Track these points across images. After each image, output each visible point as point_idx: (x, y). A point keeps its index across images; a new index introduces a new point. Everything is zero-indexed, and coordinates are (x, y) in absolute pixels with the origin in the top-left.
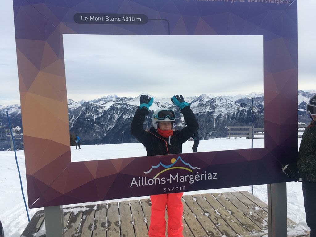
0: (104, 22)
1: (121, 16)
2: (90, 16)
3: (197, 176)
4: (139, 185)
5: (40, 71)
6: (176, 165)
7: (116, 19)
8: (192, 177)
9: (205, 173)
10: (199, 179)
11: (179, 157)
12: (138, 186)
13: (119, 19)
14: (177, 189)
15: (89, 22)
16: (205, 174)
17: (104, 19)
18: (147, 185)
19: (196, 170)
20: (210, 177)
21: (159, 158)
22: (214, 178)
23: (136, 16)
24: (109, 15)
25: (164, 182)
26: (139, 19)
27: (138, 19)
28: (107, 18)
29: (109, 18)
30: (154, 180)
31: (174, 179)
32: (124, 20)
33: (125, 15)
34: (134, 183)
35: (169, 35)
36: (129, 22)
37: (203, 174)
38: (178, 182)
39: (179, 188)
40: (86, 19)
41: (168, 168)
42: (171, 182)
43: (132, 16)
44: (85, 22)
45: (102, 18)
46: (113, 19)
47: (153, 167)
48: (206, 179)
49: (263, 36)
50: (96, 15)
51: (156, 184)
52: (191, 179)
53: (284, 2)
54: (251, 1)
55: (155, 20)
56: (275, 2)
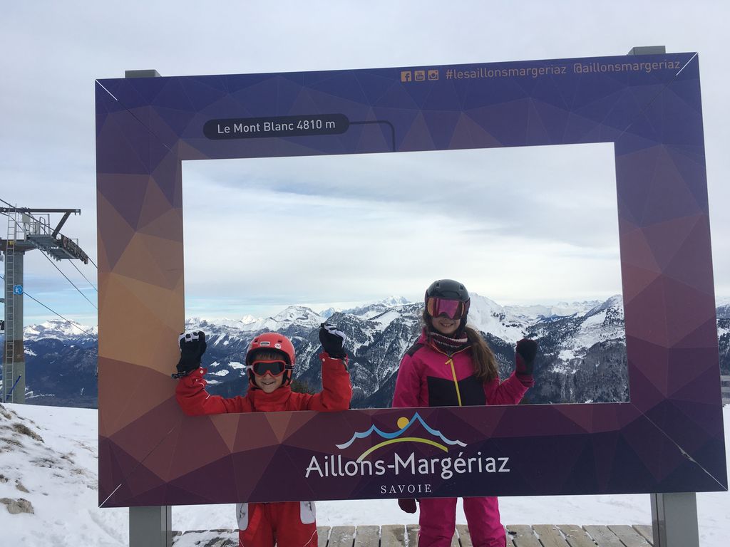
0: (262, 134)
1: (294, 120)
2: (235, 126)
3: (459, 462)
4: (324, 473)
5: (136, 233)
6: (408, 433)
7: (285, 126)
8: (446, 464)
9: (479, 456)
10: (464, 471)
11: (417, 416)
12: (322, 475)
13: (291, 127)
14: (411, 489)
15: (232, 135)
16: (480, 459)
17: (262, 128)
18: (343, 475)
19: (458, 448)
20: (491, 468)
21: (371, 415)
22: (501, 470)
23: (325, 118)
24: (270, 120)
25: (381, 471)
26: (331, 124)
27: (328, 124)
28: (267, 126)
29: (271, 126)
30: (359, 465)
31: (405, 465)
32: (301, 128)
33: (303, 118)
34: (314, 469)
35: (394, 151)
36: (312, 132)
37: (475, 459)
38: (413, 472)
39: (417, 489)
40: (227, 130)
41: (391, 439)
42: (397, 473)
43: (316, 118)
44: (225, 136)
45: (258, 126)
46: (279, 128)
47: (357, 435)
48: (480, 471)
49: (613, 144)
50: (247, 122)
51: (362, 474)
53: (663, 66)
54: (579, 70)
55: (364, 123)
56: (639, 67)
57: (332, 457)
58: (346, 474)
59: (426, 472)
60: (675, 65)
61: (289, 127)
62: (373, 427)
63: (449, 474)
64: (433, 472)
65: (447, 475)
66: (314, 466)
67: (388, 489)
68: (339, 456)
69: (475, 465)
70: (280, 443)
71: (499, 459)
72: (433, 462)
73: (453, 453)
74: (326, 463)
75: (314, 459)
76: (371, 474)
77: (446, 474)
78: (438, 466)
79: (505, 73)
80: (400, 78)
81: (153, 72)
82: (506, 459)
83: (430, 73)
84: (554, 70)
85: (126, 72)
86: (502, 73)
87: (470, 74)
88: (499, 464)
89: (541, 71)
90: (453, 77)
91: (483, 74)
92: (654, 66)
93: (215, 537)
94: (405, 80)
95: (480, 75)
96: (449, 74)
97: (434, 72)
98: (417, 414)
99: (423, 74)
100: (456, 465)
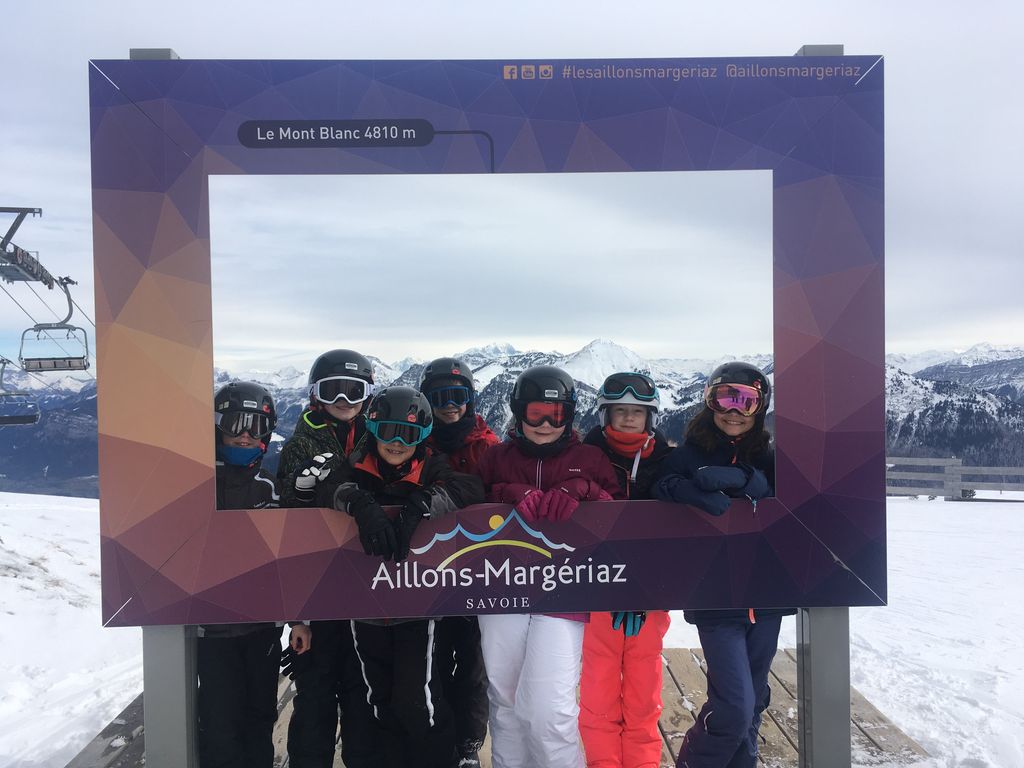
0: (317, 143)
1: (361, 125)
2: (281, 129)
3: (565, 570)
5: (147, 271)
6: (503, 534)
7: (348, 133)
8: (549, 572)
9: (590, 563)
10: (571, 581)
12: (392, 587)
13: (357, 134)
14: (505, 603)
15: (277, 143)
16: (590, 567)
17: (317, 134)
18: (419, 586)
19: (564, 553)
20: (603, 577)
22: (616, 580)
23: (403, 124)
24: (328, 124)
25: (467, 581)
26: (409, 132)
27: (407, 133)
28: (325, 133)
29: (329, 133)
30: (440, 574)
31: (497, 574)
32: (370, 136)
33: (373, 123)
34: (382, 579)
35: (493, 172)
36: (383, 142)
37: (584, 567)
38: (508, 583)
39: (512, 602)
40: (270, 135)
41: (481, 542)
42: (487, 583)
43: (389, 124)
44: (267, 144)
45: (312, 131)
46: (340, 135)
47: (438, 537)
48: (591, 581)
49: (771, 171)
50: (297, 125)
51: (444, 585)
52: (547, 578)
53: (839, 72)
54: (733, 73)
55: (453, 132)
56: (809, 71)
58: (422, 584)
59: (524, 582)
60: (854, 71)
61: (354, 134)
62: (459, 527)
64: (532, 582)
65: (549, 586)
66: (383, 575)
67: (476, 604)
68: (415, 564)
69: (584, 573)
70: (340, 545)
71: (614, 566)
72: (532, 570)
73: (558, 559)
74: (399, 572)
75: (383, 566)
76: (454, 584)
78: (538, 575)
79: (639, 74)
80: (502, 73)
81: (168, 51)
82: (623, 567)
83: (542, 68)
84: (701, 72)
85: (131, 50)
86: (635, 74)
87: (593, 72)
88: (613, 573)
89: (685, 73)
90: (571, 75)
91: (611, 74)
92: (828, 71)
94: (509, 78)
95: (606, 74)
96: (566, 72)
97: (547, 67)
98: (514, 511)
99: (533, 70)
100: (561, 574)
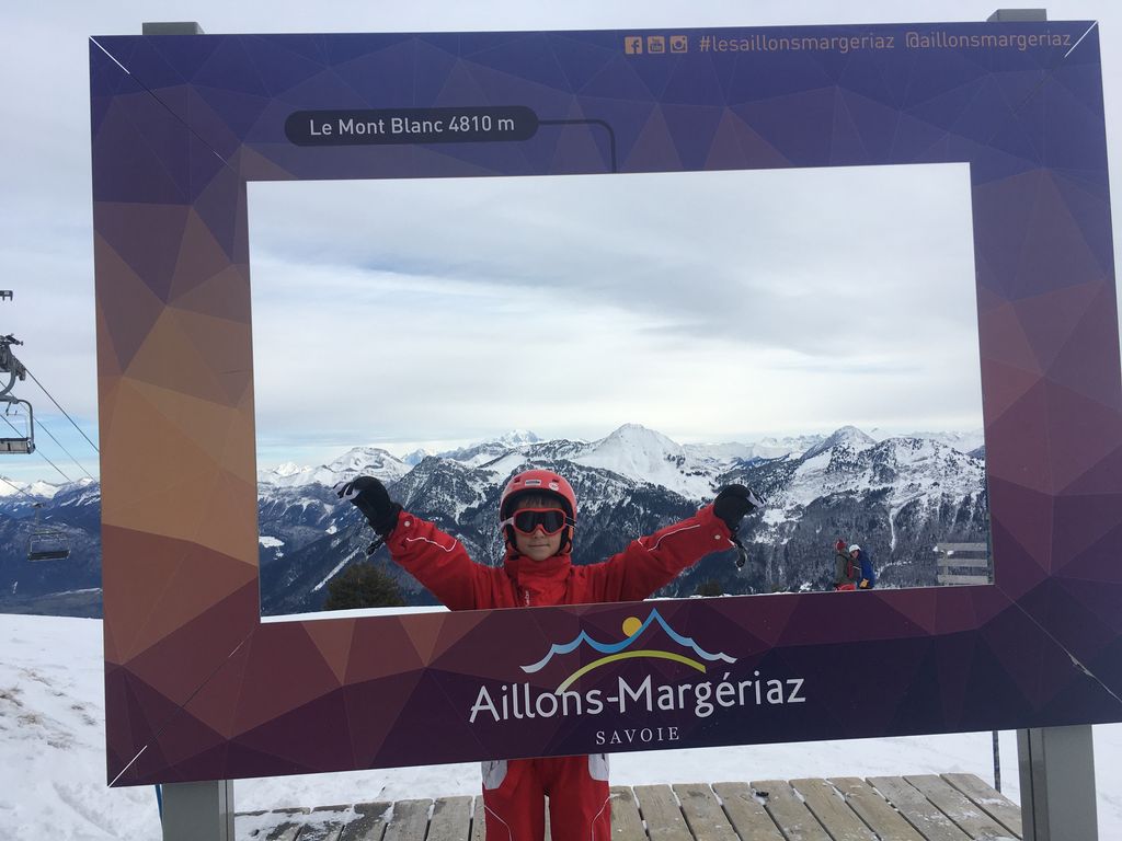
0: (388, 138)
1: (445, 115)
2: (341, 121)
3: (725, 689)
5: (167, 308)
6: (641, 642)
7: (427, 125)
8: (703, 692)
9: (755, 679)
10: (733, 702)
11: (655, 614)
12: (497, 718)
13: (439, 126)
14: (646, 735)
15: (337, 139)
16: (757, 683)
17: (387, 127)
18: (533, 716)
19: (721, 665)
20: (775, 696)
21: (578, 614)
22: (792, 699)
23: (497, 113)
24: (402, 114)
25: (596, 707)
26: (506, 123)
27: (503, 123)
28: (398, 125)
29: (404, 125)
30: (559, 699)
31: (636, 697)
32: (456, 128)
33: (459, 112)
34: (484, 707)
35: (614, 170)
36: (474, 136)
37: (749, 683)
38: (650, 708)
39: (656, 734)
40: (326, 129)
41: (613, 655)
42: (623, 710)
43: (481, 112)
44: (322, 141)
45: (381, 124)
46: (417, 128)
47: (556, 649)
48: (759, 702)
49: (968, 164)
50: (361, 116)
51: (565, 713)
52: (701, 700)
53: (1045, 40)
54: (915, 43)
55: (563, 122)
56: (1009, 39)
57: (515, 686)
58: (537, 714)
59: (671, 706)
60: (1063, 39)
61: (435, 127)
62: (583, 635)
63: (706, 709)
64: (682, 706)
65: (704, 710)
66: (484, 702)
67: (608, 737)
68: (527, 686)
69: (749, 691)
70: (426, 665)
71: (789, 682)
72: (681, 689)
73: (715, 673)
74: (505, 698)
75: (483, 691)
76: (579, 712)
77: (703, 708)
78: (690, 695)
79: (796, 45)
80: (624, 48)
81: (193, 25)
82: (800, 682)
83: (674, 40)
84: (875, 41)
85: (146, 26)
86: (790, 46)
87: (739, 44)
88: (788, 690)
89: (854, 43)
90: (710, 48)
91: (761, 47)
92: (1033, 40)
93: (284, 821)
94: (632, 52)
96: (705, 44)
97: (680, 38)
98: (654, 610)
99: (663, 42)
100: (719, 693)
